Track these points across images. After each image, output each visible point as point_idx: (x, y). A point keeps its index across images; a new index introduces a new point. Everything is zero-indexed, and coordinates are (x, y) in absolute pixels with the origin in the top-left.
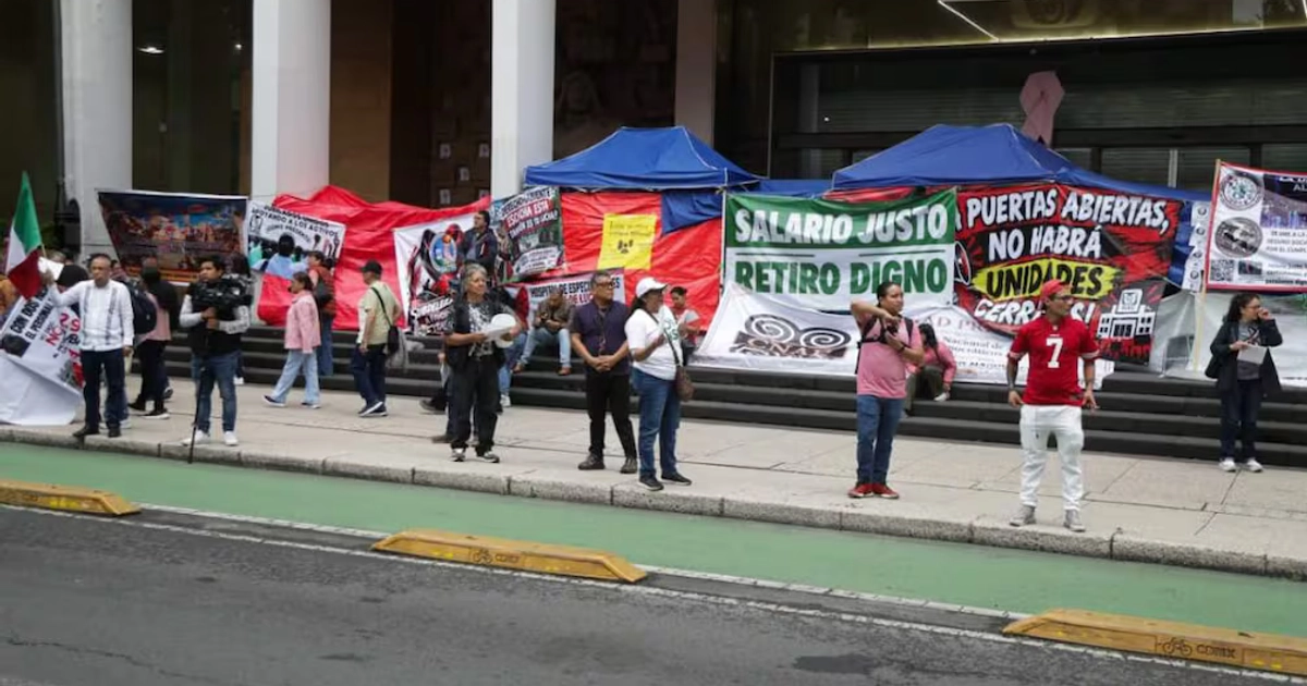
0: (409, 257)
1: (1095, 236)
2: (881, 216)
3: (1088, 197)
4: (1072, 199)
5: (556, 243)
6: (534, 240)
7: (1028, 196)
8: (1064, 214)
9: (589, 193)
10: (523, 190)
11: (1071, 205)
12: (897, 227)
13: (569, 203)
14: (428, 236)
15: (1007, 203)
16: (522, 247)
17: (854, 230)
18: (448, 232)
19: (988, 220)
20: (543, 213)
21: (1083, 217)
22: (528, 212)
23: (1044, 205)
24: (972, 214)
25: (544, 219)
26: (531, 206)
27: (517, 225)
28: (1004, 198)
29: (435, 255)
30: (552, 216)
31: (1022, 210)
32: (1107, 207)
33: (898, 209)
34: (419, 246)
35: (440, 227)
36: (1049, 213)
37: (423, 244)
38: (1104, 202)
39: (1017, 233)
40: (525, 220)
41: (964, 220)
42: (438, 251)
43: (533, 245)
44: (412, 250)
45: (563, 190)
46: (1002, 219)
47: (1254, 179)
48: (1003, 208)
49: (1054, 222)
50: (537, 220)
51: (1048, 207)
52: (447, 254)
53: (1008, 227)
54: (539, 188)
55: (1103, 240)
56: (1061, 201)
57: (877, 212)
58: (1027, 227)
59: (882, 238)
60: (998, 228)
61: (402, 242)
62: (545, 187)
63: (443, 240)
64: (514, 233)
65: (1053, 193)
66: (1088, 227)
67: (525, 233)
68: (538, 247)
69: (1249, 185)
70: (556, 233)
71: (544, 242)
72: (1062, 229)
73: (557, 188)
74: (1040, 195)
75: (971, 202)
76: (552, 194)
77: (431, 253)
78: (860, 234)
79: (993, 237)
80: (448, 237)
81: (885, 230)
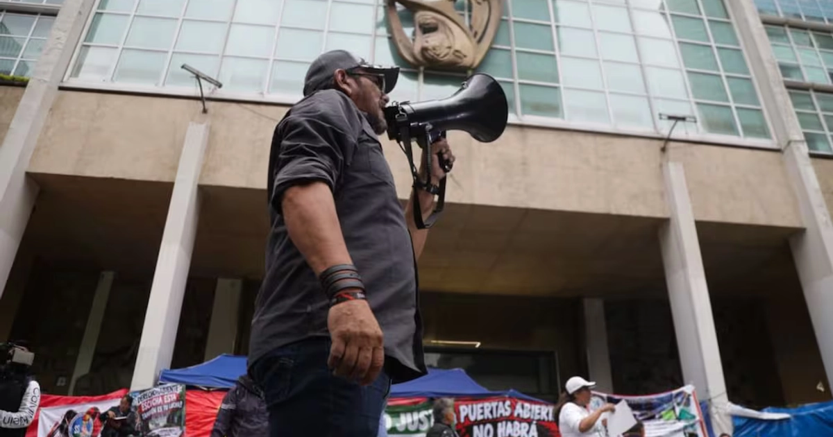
0: (49, 430)
1: (534, 427)
2: (409, 415)
3: (527, 405)
4: (518, 407)
5: (179, 424)
6: (163, 421)
7: (494, 404)
8: (516, 414)
9: (208, 392)
10: (156, 385)
11: (518, 410)
12: (420, 422)
13: (192, 396)
14: (70, 415)
15: (482, 408)
16: (151, 426)
17: (393, 423)
18: (89, 413)
19: (472, 418)
20: (171, 402)
21: (526, 416)
22: (160, 400)
23: (504, 409)
24: (463, 415)
25: (172, 406)
26: (162, 396)
27: (148, 410)
28: (480, 405)
29: (73, 430)
30: (178, 405)
31: (491, 412)
32: (537, 411)
33: (419, 410)
34: (60, 422)
35: (82, 409)
36: (508, 414)
37: (64, 421)
38: (536, 408)
39: (489, 426)
40: (156, 406)
41: (458, 418)
42: (77, 427)
43: (161, 424)
44: (53, 425)
45: (190, 388)
46: (480, 418)
47: (602, 398)
48: (480, 411)
49: (511, 419)
50: (166, 408)
51: (506, 410)
52: (84, 430)
53: (484, 422)
54: (169, 384)
55: (538, 430)
56: (513, 407)
57: (405, 412)
58: (495, 422)
59: (412, 428)
60: (478, 423)
61: (44, 418)
62: (174, 384)
63: (84, 418)
64: (145, 416)
65: (508, 403)
66: (529, 421)
67: (157, 416)
68: (165, 426)
69: (600, 401)
70: (180, 417)
71: (170, 423)
72: (516, 423)
73: (184, 386)
74: (501, 404)
75: (462, 408)
76: (180, 389)
77: (70, 428)
78: (398, 425)
79: (475, 428)
80: (88, 417)
81: (413, 423)
